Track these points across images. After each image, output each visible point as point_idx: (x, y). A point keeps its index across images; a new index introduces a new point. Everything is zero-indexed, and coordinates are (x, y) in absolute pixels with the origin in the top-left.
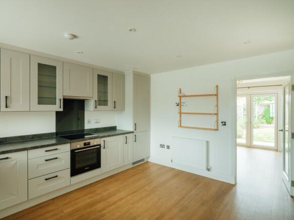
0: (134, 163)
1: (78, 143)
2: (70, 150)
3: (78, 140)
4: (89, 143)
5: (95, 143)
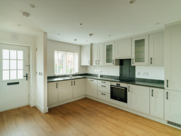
2: (110, 85)
4: (119, 85)
5: (123, 86)
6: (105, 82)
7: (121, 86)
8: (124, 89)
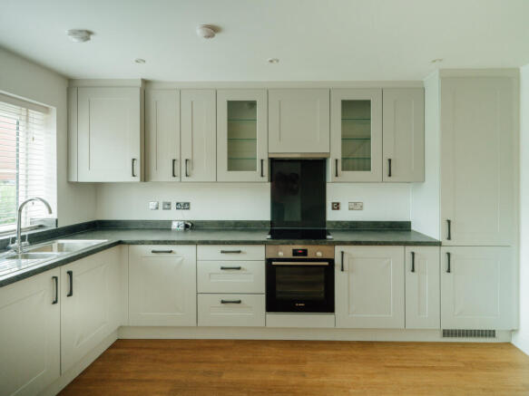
0: (446, 333)
1: (281, 247)
2: (264, 259)
3: (281, 241)
4: (305, 252)
5: (319, 255)
6: (239, 252)
7: (310, 256)
8: (327, 263)
